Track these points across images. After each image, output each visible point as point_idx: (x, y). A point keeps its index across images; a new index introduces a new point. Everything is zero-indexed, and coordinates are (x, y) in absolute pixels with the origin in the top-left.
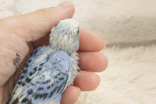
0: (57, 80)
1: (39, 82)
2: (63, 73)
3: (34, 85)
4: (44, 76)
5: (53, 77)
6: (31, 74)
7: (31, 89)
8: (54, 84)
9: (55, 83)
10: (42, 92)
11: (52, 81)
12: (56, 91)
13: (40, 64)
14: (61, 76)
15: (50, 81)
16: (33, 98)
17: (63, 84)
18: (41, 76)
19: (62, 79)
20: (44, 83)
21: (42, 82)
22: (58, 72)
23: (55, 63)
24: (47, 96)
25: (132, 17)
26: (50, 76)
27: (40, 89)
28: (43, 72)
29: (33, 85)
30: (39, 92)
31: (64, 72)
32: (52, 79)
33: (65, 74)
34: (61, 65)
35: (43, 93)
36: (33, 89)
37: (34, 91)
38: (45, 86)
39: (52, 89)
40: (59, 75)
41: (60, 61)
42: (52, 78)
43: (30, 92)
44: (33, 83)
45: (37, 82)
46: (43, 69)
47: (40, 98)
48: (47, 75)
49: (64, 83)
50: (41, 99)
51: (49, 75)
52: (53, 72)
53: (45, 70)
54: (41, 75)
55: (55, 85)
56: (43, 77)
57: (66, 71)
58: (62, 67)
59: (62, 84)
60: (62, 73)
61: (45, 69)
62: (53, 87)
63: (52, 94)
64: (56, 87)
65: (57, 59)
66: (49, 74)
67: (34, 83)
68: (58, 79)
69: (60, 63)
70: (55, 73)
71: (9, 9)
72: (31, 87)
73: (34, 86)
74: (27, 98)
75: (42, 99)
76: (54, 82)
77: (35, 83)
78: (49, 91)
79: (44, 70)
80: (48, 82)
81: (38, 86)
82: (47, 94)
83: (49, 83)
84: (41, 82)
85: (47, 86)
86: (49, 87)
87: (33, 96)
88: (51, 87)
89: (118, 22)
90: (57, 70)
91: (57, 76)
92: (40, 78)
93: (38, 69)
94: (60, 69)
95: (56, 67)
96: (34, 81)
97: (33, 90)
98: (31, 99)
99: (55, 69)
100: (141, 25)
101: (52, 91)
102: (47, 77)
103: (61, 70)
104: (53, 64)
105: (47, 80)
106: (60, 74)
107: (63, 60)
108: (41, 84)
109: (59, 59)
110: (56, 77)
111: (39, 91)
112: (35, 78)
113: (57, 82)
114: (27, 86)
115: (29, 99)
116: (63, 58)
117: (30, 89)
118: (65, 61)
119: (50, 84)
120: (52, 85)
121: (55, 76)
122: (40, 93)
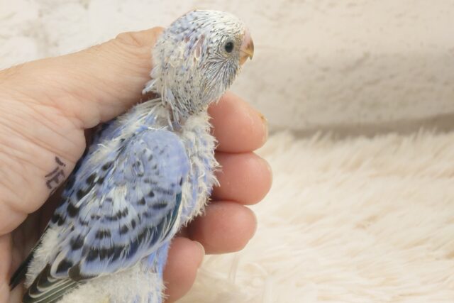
0: (145, 208)
1: (98, 218)
2: (162, 189)
3: (87, 224)
4: (110, 200)
5: (135, 201)
6: (80, 194)
7: (79, 236)
8: (137, 221)
9: (140, 218)
10: (105, 243)
11: (133, 213)
12: (147, 239)
13: (102, 165)
14: (157, 198)
15: (127, 213)
16: (83, 260)
17: (166, 219)
18: (102, 200)
19: (160, 206)
20: (111, 219)
21: (105, 216)
22: (148, 188)
23: (139, 163)
24: (122, 254)
25: (367, 55)
26: (126, 198)
27: (101, 235)
28: (109, 188)
29: (82, 223)
30: (99, 244)
31: (166, 186)
32: (131, 206)
33: (169, 193)
34: (155, 167)
35: (108, 247)
36: (84, 234)
37: (86, 241)
38: (114, 227)
39: (133, 234)
40: (151, 195)
41: (151, 158)
42: (132, 203)
43: (76, 244)
44: (83, 219)
45: (93, 217)
46: (109, 181)
47: (102, 258)
48: (119, 198)
49: (168, 216)
50: (103, 262)
51: (123, 198)
52: (134, 188)
53: (115, 183)
54: (104, 197)
55: (140, 223)
56: (107, 204)
57: (173, 185)
58: (157, 174)
59: (163, 219)
60: (159, 190)
61: (113, 182)
62: (137, 228)
63: (134, 247)
64: (145, 230)
65: (145, 151)
66: (125, 194)
67: (87, 220)
68: (150, 207)
69: (153, 163)
70: (141, 191)
71: (27, 35)
72: (79, 231)
73: (86, 228)
74: (68, 259)
75: (107, 261)
76: (138, 215)
77: (88, 218)
78: (126, 241)
79: (111, 184)
80: (121, 215)
81: (97, 226)
82: (121, 249)
83: (123, 218)
84: (102, 217)
85: (118, 227)
86: (124, 230)
87: (83, 254)
88: (130, 228)
89: (326, 70)
90: (146, 181)
91: (146, 200)
92: (101, 207)
93: (96, 180)
94: (155, 178)
95: (140, 176)
96: (85, 214)
97: (84, 238)
98: (79, 262)
99: (139, 178)
100: (392, 77)
101: (132, 239)
102: (119, 203)
103: (155, 183)
104: (134, 165)
105: (117, 211)
106: (155, 193)
107: (162, 152)
108: (102, 221)
109: (149, 153)
110: (143, 202)
111: (98, 240)
112: (90, 206)
113: (146, 215)
114: (71, 227)
115: (75, 263)
116: (161, 148)
117: (76, 237)
118: (168, 156)
119: (126, 221)
120: (133, 224)
121: (140, 198)
122: (101, 247)
